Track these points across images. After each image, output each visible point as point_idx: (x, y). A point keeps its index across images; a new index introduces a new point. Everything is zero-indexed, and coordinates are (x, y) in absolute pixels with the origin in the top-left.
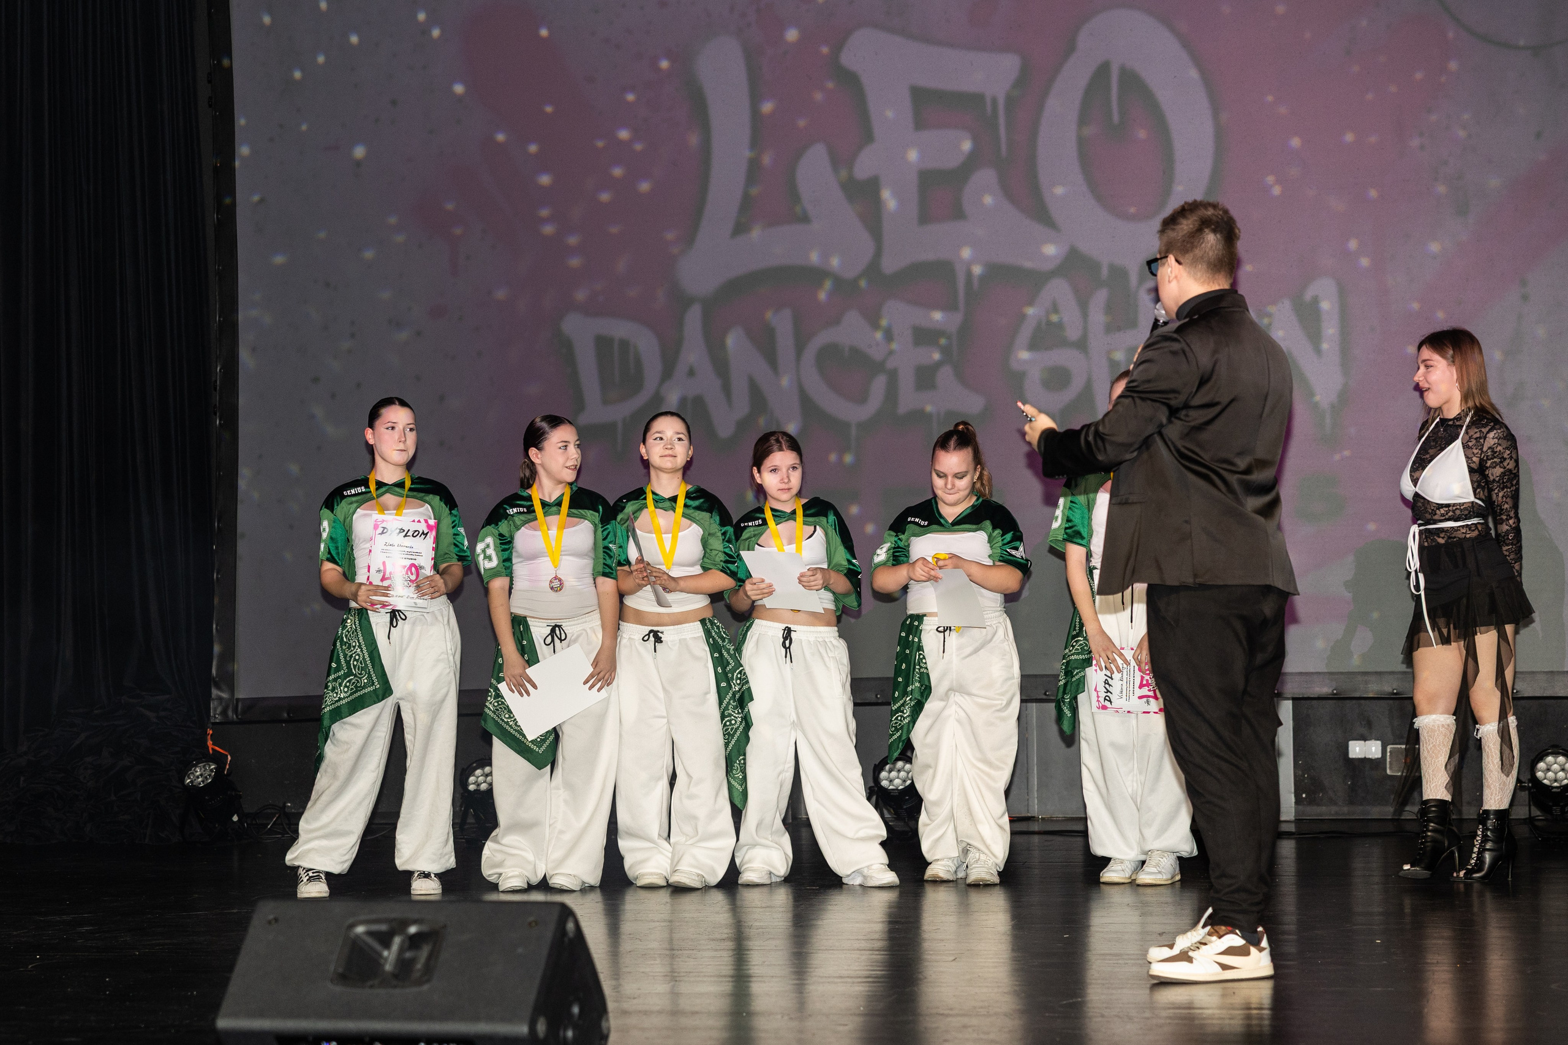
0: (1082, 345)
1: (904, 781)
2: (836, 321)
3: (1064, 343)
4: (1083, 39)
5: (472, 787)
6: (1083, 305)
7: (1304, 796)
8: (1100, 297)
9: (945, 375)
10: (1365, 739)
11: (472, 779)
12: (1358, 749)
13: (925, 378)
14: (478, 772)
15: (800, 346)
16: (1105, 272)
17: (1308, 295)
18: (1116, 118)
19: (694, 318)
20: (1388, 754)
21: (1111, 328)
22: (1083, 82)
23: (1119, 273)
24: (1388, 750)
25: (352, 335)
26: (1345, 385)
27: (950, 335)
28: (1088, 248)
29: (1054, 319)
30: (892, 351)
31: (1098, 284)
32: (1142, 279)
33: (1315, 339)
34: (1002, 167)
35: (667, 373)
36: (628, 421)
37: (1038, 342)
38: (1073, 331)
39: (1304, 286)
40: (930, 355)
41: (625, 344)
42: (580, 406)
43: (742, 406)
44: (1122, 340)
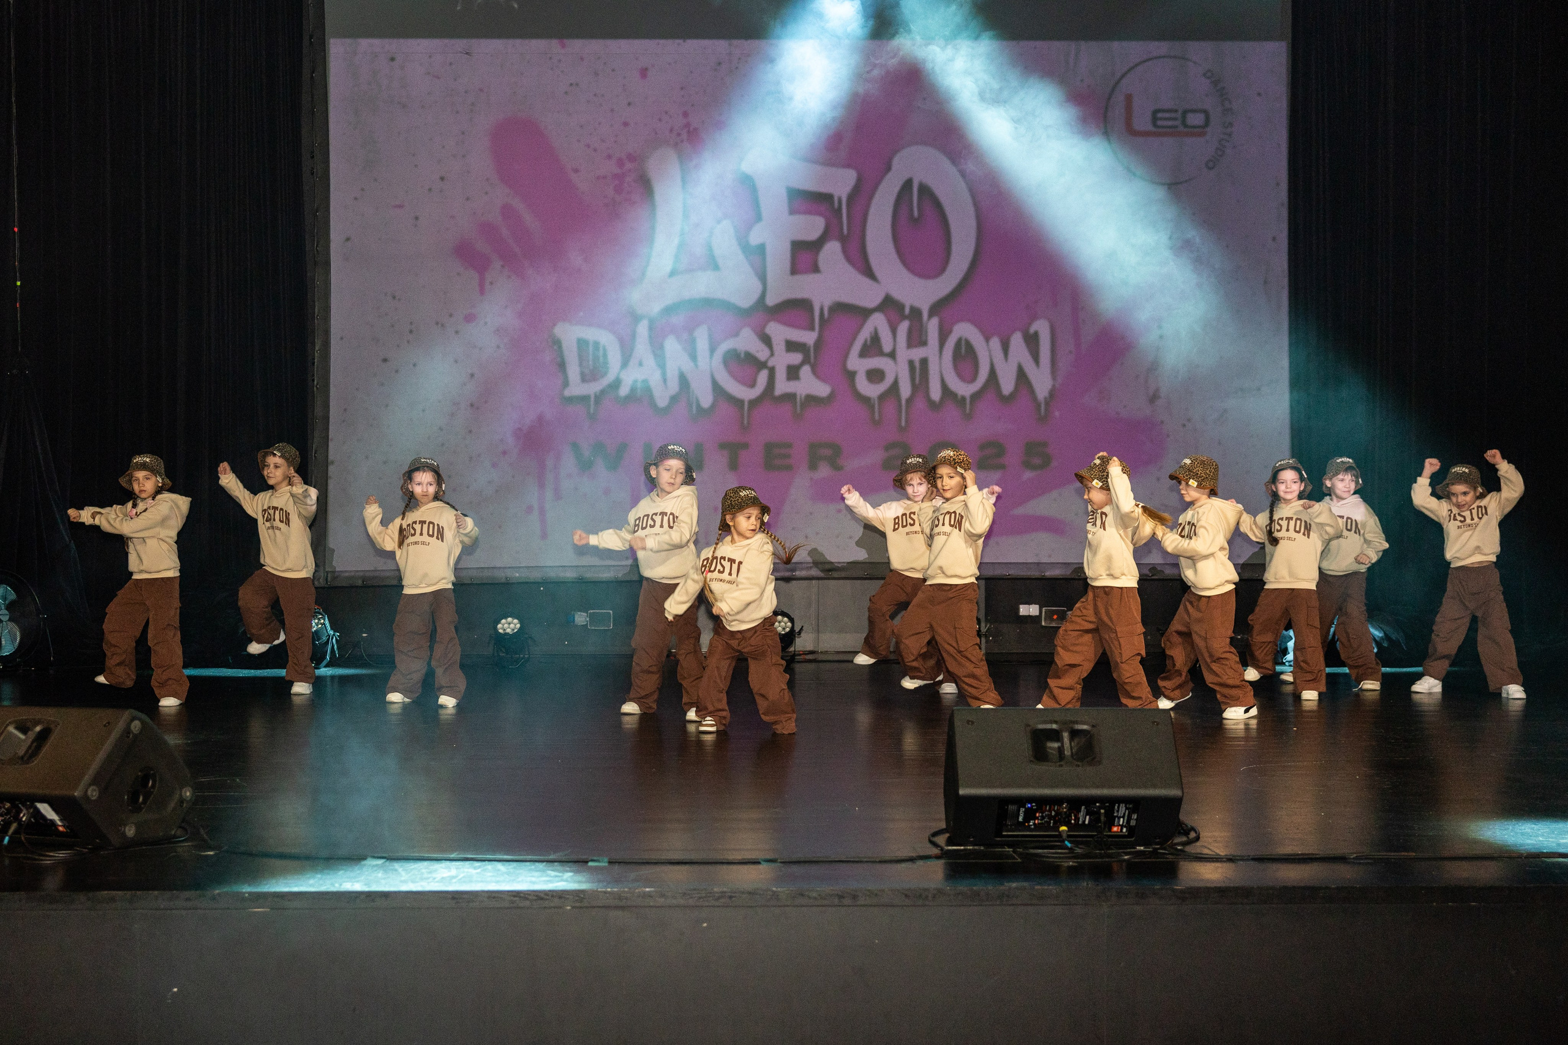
0: (892, 355)
1: (784, 629)
2: (737, 335)
3: (881, 353)
4: (896, 161)
5: (501, 631)
6: (894, 331)
7: (991, 638)
8: (904, 327)
9: (806, 370)
10: (1029, 604)
11: (499, 626)
12: (1025, 610)
13: (793, 373)
14: (503, 621)
15: (712, 350)
16: (907, 311)
17: (1032, 330)
18: (916, 213)
19: (642, 329)
20: (1043, 613)
21: (910, 344)
22: (897, 189)
23: (916, 313)
24: (1044, 611)
25: (411, 332)
26: (1054, 386)
27: (809, 348)
28: (897, 295)
29: (875, 339)
30: (772, 355)
31: (903, 317)
32: (931, 315)
33: (1036, 357)
34: (844, 240)
35: (625, 364)
36: (598, 394)
37: (864, 353)
38: (887, 346)
39: (1030, 324)
40: (796, 358)
41: (597, 344)
42: (566, 384)
43: (674, 387)
44: (917, 354)
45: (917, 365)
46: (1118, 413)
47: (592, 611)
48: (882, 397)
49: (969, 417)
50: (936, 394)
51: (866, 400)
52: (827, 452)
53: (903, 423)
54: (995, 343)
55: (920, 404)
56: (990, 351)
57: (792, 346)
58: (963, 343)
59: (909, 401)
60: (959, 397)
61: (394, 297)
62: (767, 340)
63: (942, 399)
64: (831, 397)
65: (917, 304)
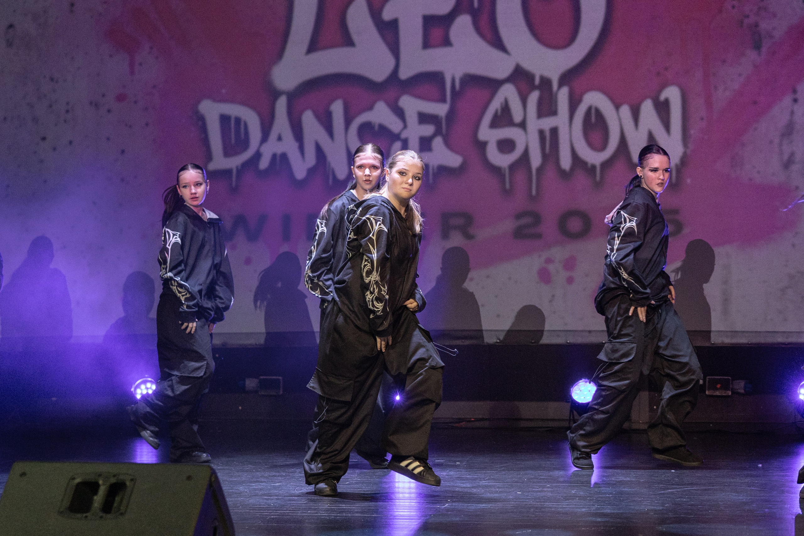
0: (523, 125)
2: (371, 108)
3: (511, 123)
6: (524, 101)
8: (534, 97)
9: (438, 142)
11: (139, 391)
14: (143, 387)
15: (348, 123)
16: (537, 81)
17: (662, 97)
19: (281, 104)
20: (707, 382)
21: (541, 114)
23: (546, 83)
24: (707, 379)
25: (67, 111)
26: (685, 154)
27: (441, 118)
28: (527, 65)
29: (506, 108)
30: (405, 127)
31: (533, 88)
32: (560, 85)
33: (667, 126)
34: (475, 15)
35: (265, 138)
36: (239, 168)
37: (495, 123)
38: (517, 116)
39: (660, 91)
40: (428, 130)
41: (238, 120)
42: (209, 157)
43: (311, 159)
44: (547, 123)
45: (548, 134)
46: (751, 180)
47: (262, 377)
48: (513, 167)
49: (598, 185)
50: (566, 162)
51: (496, 170)
52: (459, 221)
53: (534, 192)
54: (625, 110)
55: (550, 174)
56: (620, 119)
57: (424, 118)
58: (593, 111)
59: (540, 170)
60: (589, 165)
61: (52, 79)
62: (400, 113)
63: (572, 169)
64: (463, 168)
65: (547, 74)
